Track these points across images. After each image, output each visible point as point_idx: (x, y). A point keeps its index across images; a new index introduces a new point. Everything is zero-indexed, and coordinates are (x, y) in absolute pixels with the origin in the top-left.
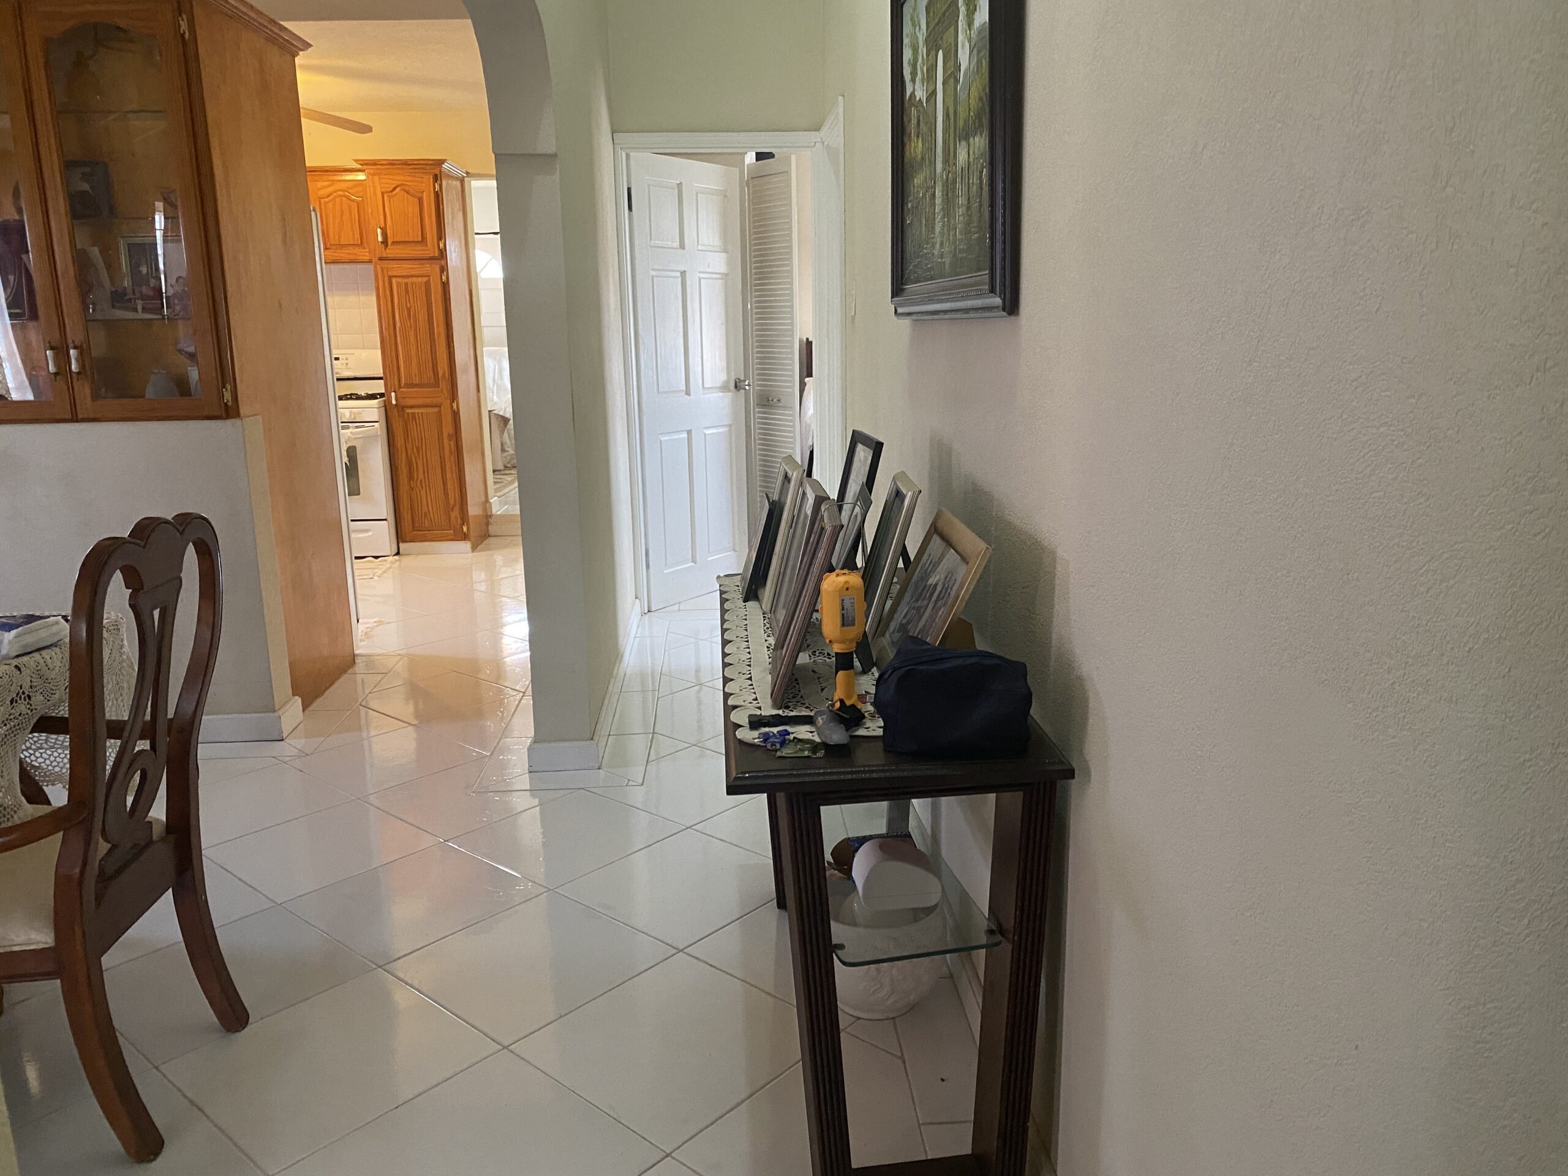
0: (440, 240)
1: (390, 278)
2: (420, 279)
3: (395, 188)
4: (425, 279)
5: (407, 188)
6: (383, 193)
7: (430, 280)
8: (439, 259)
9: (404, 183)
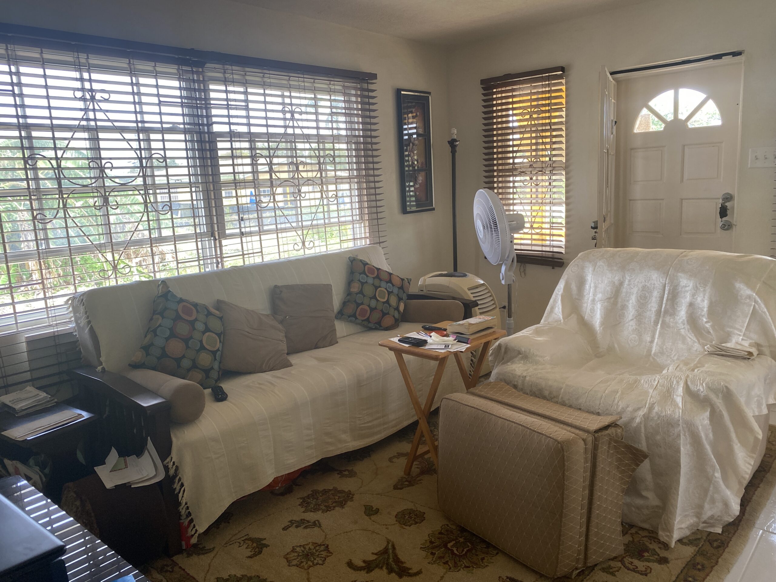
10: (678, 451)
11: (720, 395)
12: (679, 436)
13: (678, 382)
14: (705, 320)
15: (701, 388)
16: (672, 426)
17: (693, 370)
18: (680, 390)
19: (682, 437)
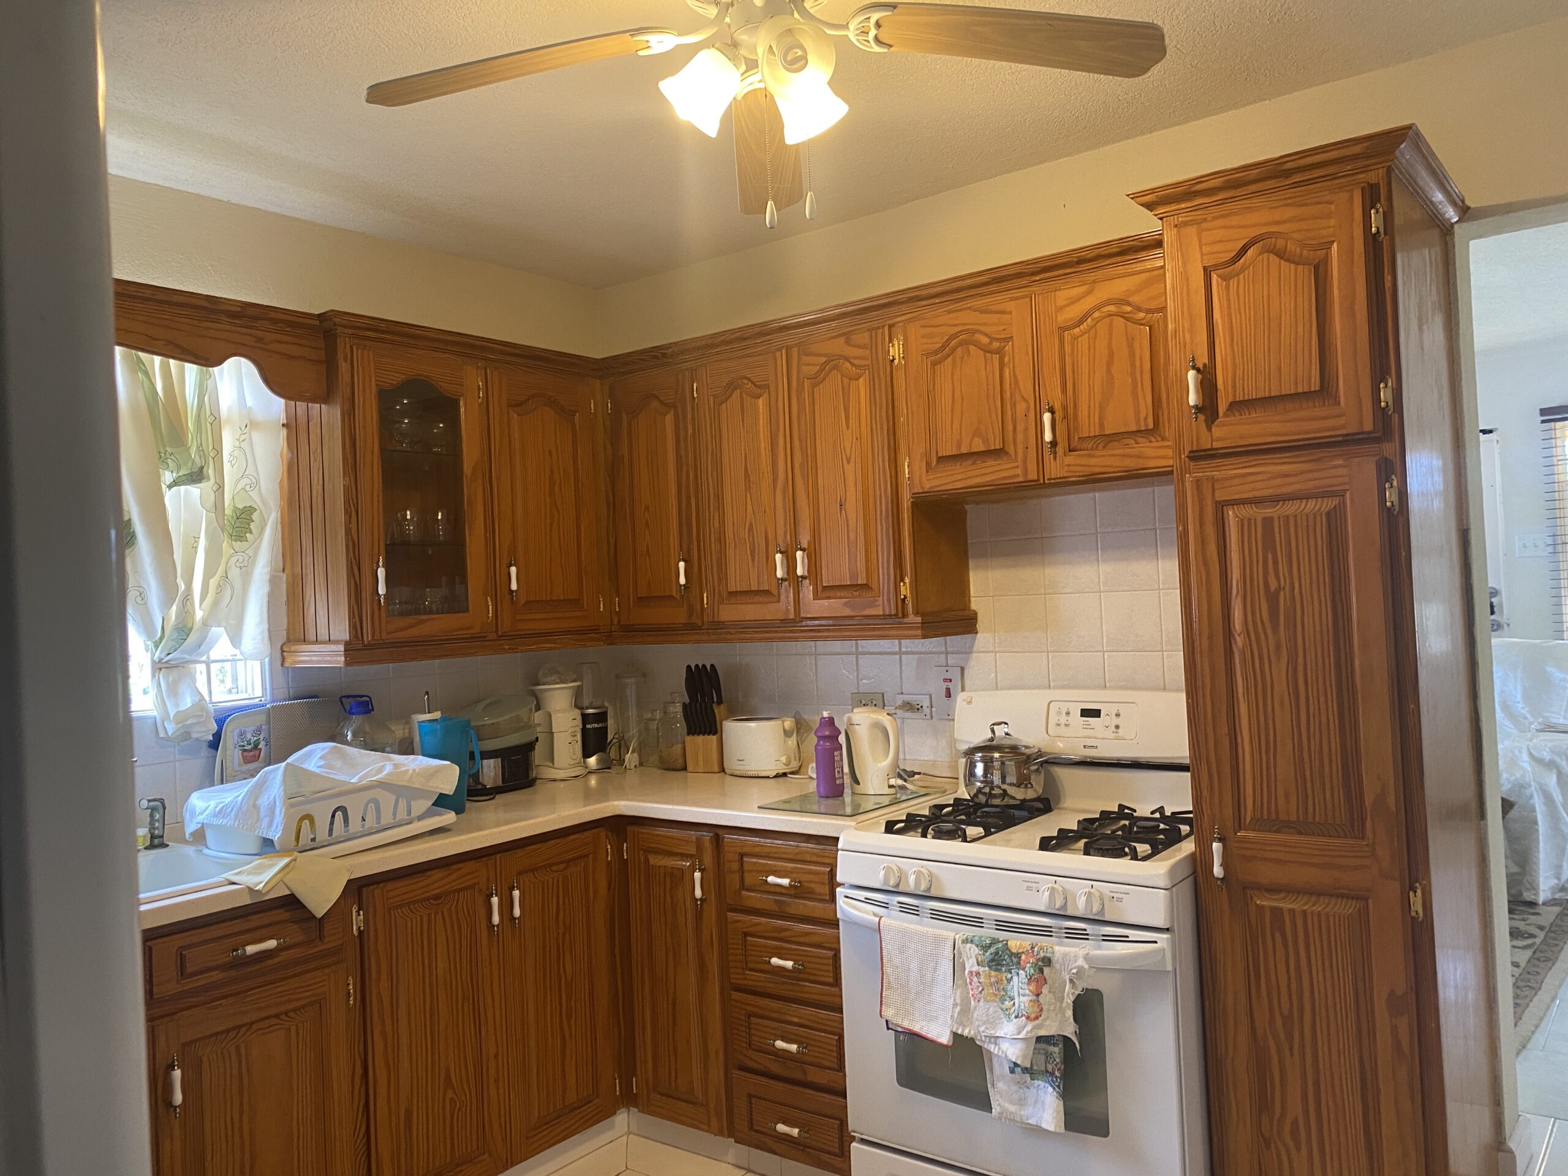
0: (1383, 380)
1: (1221, 507)
2: (1311, 504)
3: (1244, 250)
4: (1329, 504)
5: (1280, 243)
6: (1207, 272)
7: (1344, 503)
8: (1378, 440)
9: (1274, 229)
10: (1534, 810)
11: (1564, 758)
12: (1532, 796)
13: (1520, 752)
14: (1520, 706)
15: (1546, 756)
16: (1525, 788)
17: (1531, 740)
18: (1525, 756)
19: (1536, 797)
